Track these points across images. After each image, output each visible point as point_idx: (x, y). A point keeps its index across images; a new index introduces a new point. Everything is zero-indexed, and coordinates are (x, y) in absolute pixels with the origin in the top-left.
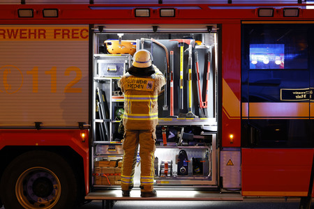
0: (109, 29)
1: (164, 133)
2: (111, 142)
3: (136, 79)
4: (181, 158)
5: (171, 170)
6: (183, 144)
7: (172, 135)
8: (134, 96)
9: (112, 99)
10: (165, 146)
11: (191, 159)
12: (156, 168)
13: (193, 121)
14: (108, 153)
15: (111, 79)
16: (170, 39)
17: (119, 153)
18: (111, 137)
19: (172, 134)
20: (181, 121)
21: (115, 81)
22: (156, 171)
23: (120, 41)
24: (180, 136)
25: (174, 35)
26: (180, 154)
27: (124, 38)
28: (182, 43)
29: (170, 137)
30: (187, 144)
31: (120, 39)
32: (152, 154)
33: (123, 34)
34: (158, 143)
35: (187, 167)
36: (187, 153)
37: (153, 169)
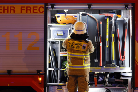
0: (58, 7)
1: (95, 78)
2: (59, 84)
3: (75, 42)
6: (109, 85)
7: (101, 79)
9: (60, 54)
10: (96, 87)
13: (115, 69)
14: (57, 91)
15: (59, 41)
16: (99, 13)
17: (65, 91)
18: (59, 80)
19: (101, 78)
20: (107, 69)
21: (62, 42)
23: (66, 15)
24: (106, 79)
25: (102, 11)
27: (68, 13)
28: (108, 16)
29: (99, 80)
30: (111, 85)
31: (65, 14)
33: (67, 10)
34: (92, 85)
36: (111, 91)
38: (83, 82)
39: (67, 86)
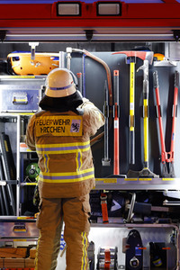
0: (15, 35)
1: (104, 203)
2: (19, 218)
4: (132, 243)
5: (116, 262)
6: (135, 220)
7: (116, 206)
8: (51, 146)
9: (21, 148)
10: (106, 223)
11: (148, 245)
12: (91, 259)
13: (151, 183)
14: (13, 235)
15: (18, 115)
16: (113, 50)
17: (32, 234)
18: (18, 209)
19: (117, 204)
20: (131, 183)
21: (25, 119)
22: (92, 265)
23: (33, 55)
24: (130, 207)
25: (119, 45)
26: (130, 237)
27: (39, 50)
28: (133, 57)
29: (113, 209)
30: (140, 220)
31: (33, 52)
32: (84, 237)
33: (37, 44)
34: (94, 219)
35: (140, 258)
36: (142, 234)
37: (85, 261)
38: (77, 214)
39: (37, 223)
